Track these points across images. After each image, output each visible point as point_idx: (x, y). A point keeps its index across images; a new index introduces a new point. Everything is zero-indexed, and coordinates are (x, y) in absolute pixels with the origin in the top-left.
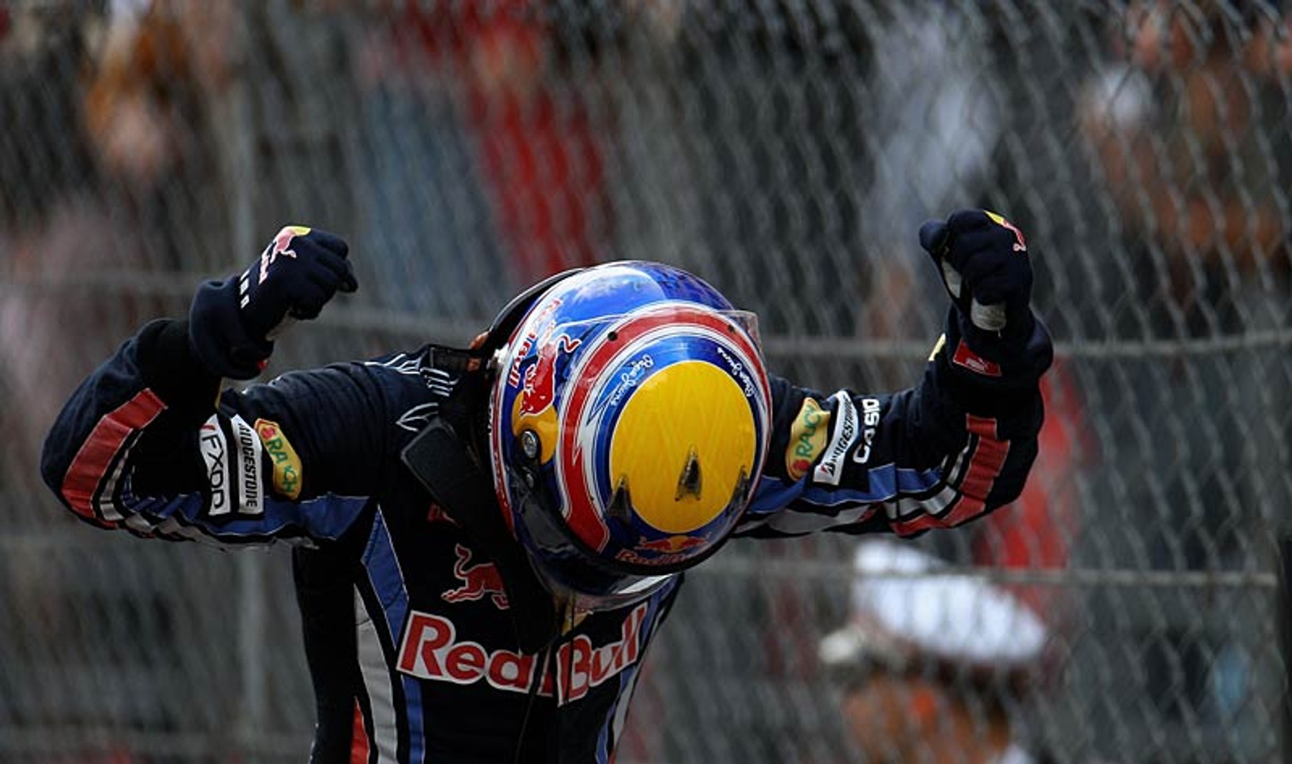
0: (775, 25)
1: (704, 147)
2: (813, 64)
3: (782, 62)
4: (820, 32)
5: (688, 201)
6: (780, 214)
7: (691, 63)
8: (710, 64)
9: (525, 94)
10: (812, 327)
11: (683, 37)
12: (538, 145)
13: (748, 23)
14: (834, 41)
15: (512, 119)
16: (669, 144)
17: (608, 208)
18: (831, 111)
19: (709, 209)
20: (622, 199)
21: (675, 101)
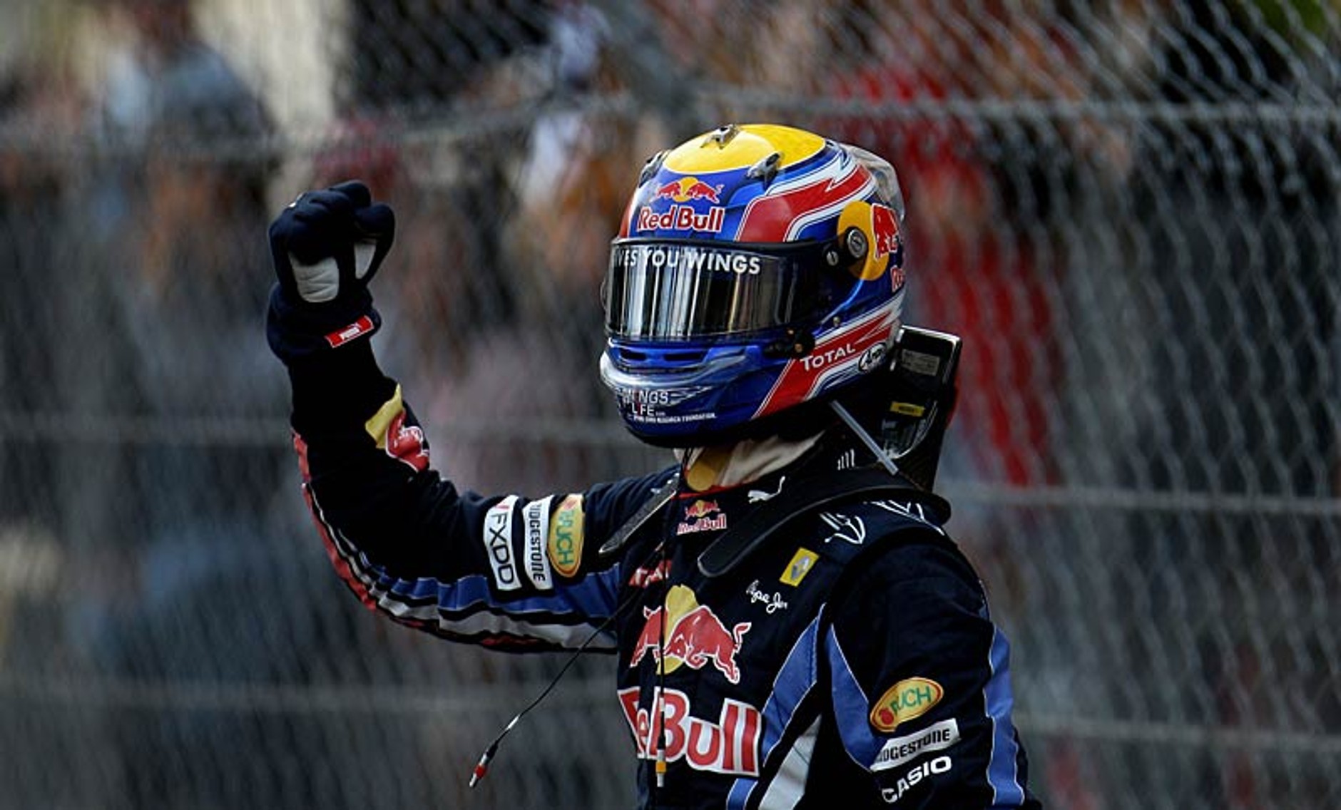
0: (1232, 166)
1: (1156, 294)
2: (1273, 205)
3: (1240, 204)
4: (1280, 173)
5: (1139, 348)
6: (1236, 363)
7: (1144, 204)
8: (1164, 204)
9: (968, 234)
10: (1269, 484)
11: (1136, 176)
12: (983, 289)
13: (1204, 162)
14: (1294, 182)
15: (954, 263)
16: (1120, 288)
17: (1055, 356)
18: (1291, 256)
19: (1161, 358)
20: (1070, 348)
21: (1127, 244)
